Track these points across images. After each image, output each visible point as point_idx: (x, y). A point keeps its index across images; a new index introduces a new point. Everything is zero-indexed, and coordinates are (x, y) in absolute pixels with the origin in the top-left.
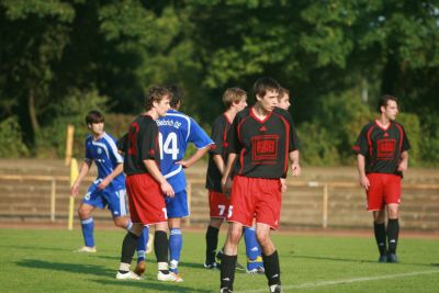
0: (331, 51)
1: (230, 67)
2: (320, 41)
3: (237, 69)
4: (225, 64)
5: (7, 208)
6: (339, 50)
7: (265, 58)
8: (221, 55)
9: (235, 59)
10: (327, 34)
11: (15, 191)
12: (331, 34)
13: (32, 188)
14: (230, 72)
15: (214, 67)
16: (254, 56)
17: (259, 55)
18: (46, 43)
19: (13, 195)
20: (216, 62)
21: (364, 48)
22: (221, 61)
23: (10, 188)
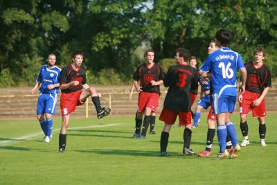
0: (158, 32)
1: (104, 41)
2: (153, 28)
3: (108, 42)
4: (102, 40)
5: (20, 110)
6: (161, 31)
7: (122, 36)
8: (99, 36)
9: (107, 38)
10: (155, 24)
11: (22, 102)
12: (157, 24)
13: (29, 100)
14: (104, 43)
15: (96, 42)
16: (117, 35)
17: (120, 35)
18: (15, 34)
19: (21, 104)
20: (97, 39)
21: (174, 30)
22: (100, 38)
23: (19, 101)
